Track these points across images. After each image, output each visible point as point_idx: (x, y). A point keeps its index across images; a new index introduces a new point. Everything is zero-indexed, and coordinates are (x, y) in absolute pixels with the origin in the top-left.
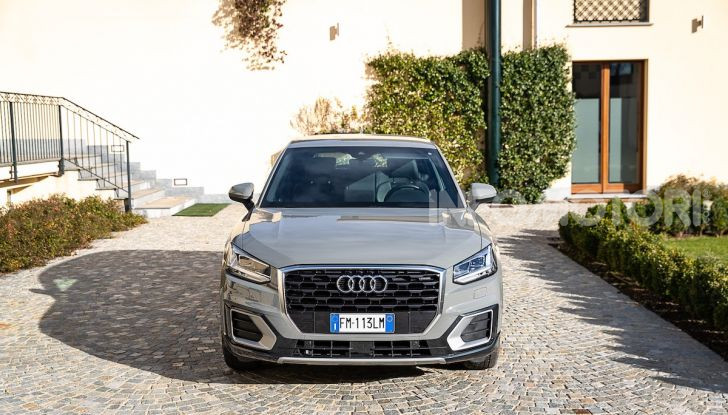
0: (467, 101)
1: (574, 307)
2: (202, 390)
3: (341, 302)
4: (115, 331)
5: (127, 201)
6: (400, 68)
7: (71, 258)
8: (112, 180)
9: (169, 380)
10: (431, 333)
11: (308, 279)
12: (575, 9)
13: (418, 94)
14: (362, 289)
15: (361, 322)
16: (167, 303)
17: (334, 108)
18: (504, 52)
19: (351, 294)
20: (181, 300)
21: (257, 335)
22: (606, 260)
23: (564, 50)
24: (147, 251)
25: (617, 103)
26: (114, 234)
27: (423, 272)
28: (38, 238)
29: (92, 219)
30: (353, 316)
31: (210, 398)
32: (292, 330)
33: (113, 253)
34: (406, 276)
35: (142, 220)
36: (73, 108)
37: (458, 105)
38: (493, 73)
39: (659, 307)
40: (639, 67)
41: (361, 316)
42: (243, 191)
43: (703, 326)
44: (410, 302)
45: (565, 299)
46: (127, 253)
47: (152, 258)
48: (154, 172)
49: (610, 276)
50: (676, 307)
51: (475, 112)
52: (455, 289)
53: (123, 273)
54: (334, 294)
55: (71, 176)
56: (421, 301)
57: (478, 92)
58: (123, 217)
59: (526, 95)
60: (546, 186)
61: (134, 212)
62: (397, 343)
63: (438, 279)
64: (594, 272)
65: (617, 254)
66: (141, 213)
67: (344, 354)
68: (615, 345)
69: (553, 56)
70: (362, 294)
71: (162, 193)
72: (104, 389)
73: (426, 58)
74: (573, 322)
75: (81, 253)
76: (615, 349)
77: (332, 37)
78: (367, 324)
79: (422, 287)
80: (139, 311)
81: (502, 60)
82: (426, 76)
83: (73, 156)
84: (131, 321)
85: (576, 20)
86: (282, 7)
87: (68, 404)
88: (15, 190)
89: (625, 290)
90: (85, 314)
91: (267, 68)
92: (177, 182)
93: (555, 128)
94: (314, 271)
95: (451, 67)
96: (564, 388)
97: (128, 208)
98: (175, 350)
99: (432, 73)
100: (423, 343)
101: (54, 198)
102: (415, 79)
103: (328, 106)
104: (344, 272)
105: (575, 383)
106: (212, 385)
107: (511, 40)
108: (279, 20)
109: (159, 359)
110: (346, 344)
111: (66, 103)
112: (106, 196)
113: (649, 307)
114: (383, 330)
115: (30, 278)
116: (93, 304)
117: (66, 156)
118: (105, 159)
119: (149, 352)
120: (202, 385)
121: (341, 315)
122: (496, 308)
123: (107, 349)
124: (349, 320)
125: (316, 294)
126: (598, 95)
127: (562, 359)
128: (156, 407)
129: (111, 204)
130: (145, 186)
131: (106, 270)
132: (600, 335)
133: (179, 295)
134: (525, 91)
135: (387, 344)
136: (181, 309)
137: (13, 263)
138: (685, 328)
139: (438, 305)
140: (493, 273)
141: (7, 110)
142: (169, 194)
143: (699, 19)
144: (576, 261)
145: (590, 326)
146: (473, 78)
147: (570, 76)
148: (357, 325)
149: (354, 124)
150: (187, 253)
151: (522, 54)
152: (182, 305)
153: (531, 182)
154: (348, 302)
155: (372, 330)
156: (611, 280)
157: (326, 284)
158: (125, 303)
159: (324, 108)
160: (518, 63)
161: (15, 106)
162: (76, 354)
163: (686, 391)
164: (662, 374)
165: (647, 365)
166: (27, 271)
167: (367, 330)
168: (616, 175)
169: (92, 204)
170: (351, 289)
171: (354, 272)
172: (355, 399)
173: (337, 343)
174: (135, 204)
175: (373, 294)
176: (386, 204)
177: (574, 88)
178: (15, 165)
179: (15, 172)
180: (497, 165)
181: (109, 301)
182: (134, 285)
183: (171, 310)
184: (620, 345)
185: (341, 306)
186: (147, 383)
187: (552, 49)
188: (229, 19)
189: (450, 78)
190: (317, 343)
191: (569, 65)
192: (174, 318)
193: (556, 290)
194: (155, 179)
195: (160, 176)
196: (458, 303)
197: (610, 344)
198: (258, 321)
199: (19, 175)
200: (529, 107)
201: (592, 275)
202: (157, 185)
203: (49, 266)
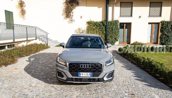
0: (103, 29)
1: (124, 66)
2: (51, 87)
3: (81, 70)
4: (38, 70)
5: (47, 44)
6: (92, 23)
7: (35, 54)
8: (45, 41)
9: (45, 83)
10: (100, 77)
11: (74, 65)
12: (120, 14)
13: (94, 28)
14: (85, 67)
15: (85, 74)
16: (49, 64)
17: (81, 29)
18: (109, 21)
19: (83, 68)
20: (52, 63)
21: (62, 76)
22: (128, 56)
23: (118, 21)
24: (49, 53)
25: (126, 29)
26: (44, 50)
27: (99, 64)
28: (29, 51)
29: (40, 47)
30: (83, 73)
31: (53, 89)
32: (70, 76)
33: (43, 53)
34: (95, 64)
35: (49, 47)
36: (38, 29)
37: (101, 29)
38: (107, 24)
39: (140, 66)
40: (130, 24)
41: (85, 73)
42: (62, 44)
43: (150, 71)
44: (96, 70)
45: (122, 64)
46: (45, 53)
47: (49, 54)
48: (52, 39)
49: (129, 59)
50: (143, 67)
51: (104, 31)
52: (105, 67)
53: (43, 57)
54: (79, 68)
55: (38, 40)
56: (98, 70)
57: (104, 27)
58: (46, 47)
59: (112, 28)
60: (115, 43)
61: (48, 46)
62: (93, 79)
63: (102, 65)
64: (126, 59)
65: (130, 56)
66: (49, 46)
67: (81, 81)
68: (134, 75)
69: (117, 22)
70: (86, 68)
71: (53, 43)
72: (31, 86)
73: (96, 22)
74: (125, 70)
75: (37, 53)
76: (135, 76)
77: (81, 18)
78: (86, 75)
79: (98, 67)
80: (44, 66)
81: (108, 22)
82: (96, 25)
83: (38, 36)
84: (42, 68)
85: (120, 16)
86: (73, 13)
87: (22, 91)
88: (29, 42)
89: (132, 62)
90: (34, 66)
91: (71, 23)
92: (56, 41)
93: (117, 33)
94: (75, 63)
95: (100, 23)
96: (127, 87)
97: (47, 45)
98: (48, 75)
99: (97, 24)
100: (98, 79)
101: (35, 43)
102: (94, 25)
103: (80, 29)
104: (81, 63)
105: (129, 86)
106: (54, 85)
107: (110, 19)
108: (73, 15)
109: (45, 78)
110: (82, 79)
111: (37, 28)
112: (43, 43)
113: (138, 66)
114: (90, 76)
115: (27, 58)
116: (36, 64)
117: (37, 36)
118: (44, 37)
119: (43, 76)
120: (52, 85)
121: (81, 73)
122: (114, 71)
123: (35, 75)
124: (82, 74)
125: (76, 68)
126: (124, 28)
127: (125, 79)
128: (41, 92)
129: (44, 45)
130: (50, 41)
131: (40, 57)
132: (131, 73)
133: (52, 62)
134: (112, 27)
135: (91, 79)
136: (52, 65)
137: (24, 55)
138: (147, 71)
139: (102, 71)
140: (113, 63)
141: (26, 29)
142: (54, 43)
143: (140, 16)
144: (122, 56)
145: (128, 71)
146: (104, 25)
147: (119, 25)
148: (84, 75)
149: (84, 32)
150: (55, 54)
151: (112, 21)
152: (52, 64)
153: (112, 42)
154: (82, 70)
155: (87, 76)
156: (129, 60)
157: (77, 66)
158: (42, 64)
159: (79, 29)
160: (111, 23)
161: (27, 28)
162: (28, 76)
163: (153, 89)
164: (146, 83)
165: (142, 81)
166: (27, 57)
167: (86, 76)
168: (126, 41)
169: (41, 45)
170: (83, 67)
171: (84, 63)
172: (83, 90)
173: (80, 79)
174: (48, 44)
175: (88, 68)
176: (90, 48)
177: (120, 27)
178: (27, 38)
179: (27, 39)
180: (107, 39)
181: (39, 63)
182: (44, 60)
183: (50, 65)
184: (135, 75)
185: (80, 71)
186: (40, 84)
187: (116, 21)
188: (64, 15)
189: (100, 25)
190: (76, 79)
191: (119, 23)
192: (50, 67)
193: (120, 62)
194: (52, 40)
195: (53, 40)
196: (106, 70)
197: (133, 75)
198: (63, 73)
199: (28, 40)
200: (112, 30)
201: (125, 59)
202: (52, 41)
203: (31, 56)
